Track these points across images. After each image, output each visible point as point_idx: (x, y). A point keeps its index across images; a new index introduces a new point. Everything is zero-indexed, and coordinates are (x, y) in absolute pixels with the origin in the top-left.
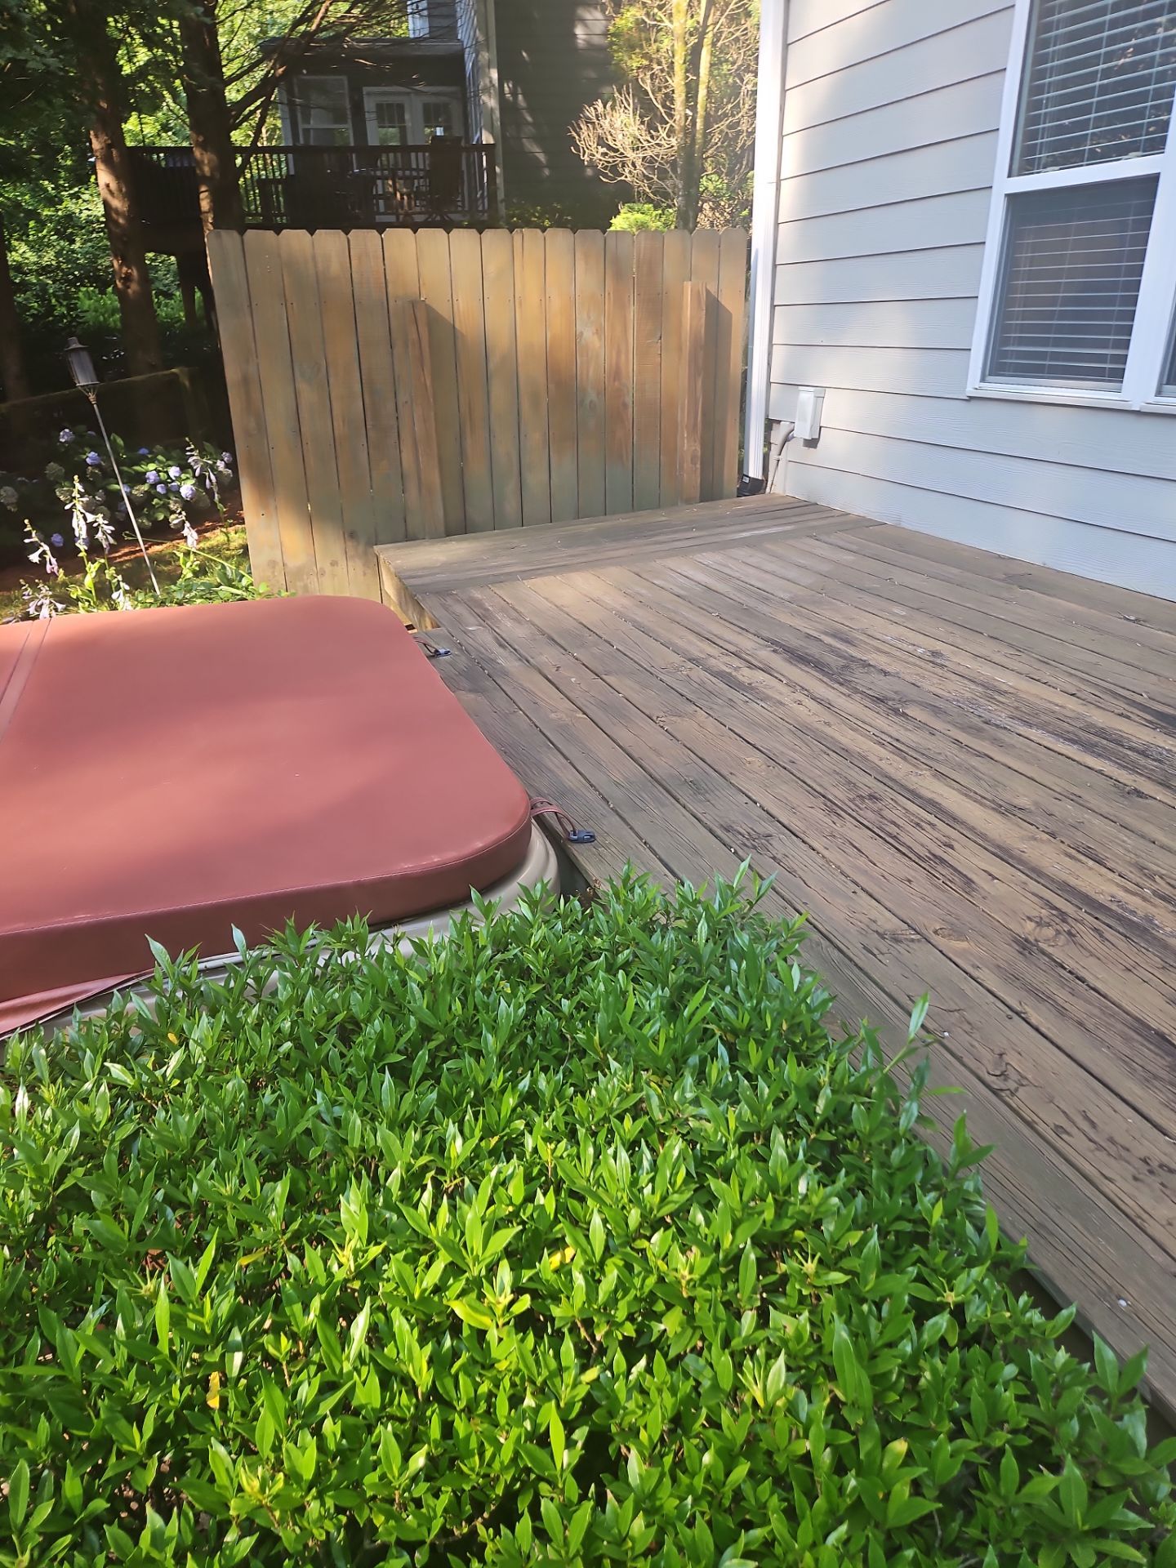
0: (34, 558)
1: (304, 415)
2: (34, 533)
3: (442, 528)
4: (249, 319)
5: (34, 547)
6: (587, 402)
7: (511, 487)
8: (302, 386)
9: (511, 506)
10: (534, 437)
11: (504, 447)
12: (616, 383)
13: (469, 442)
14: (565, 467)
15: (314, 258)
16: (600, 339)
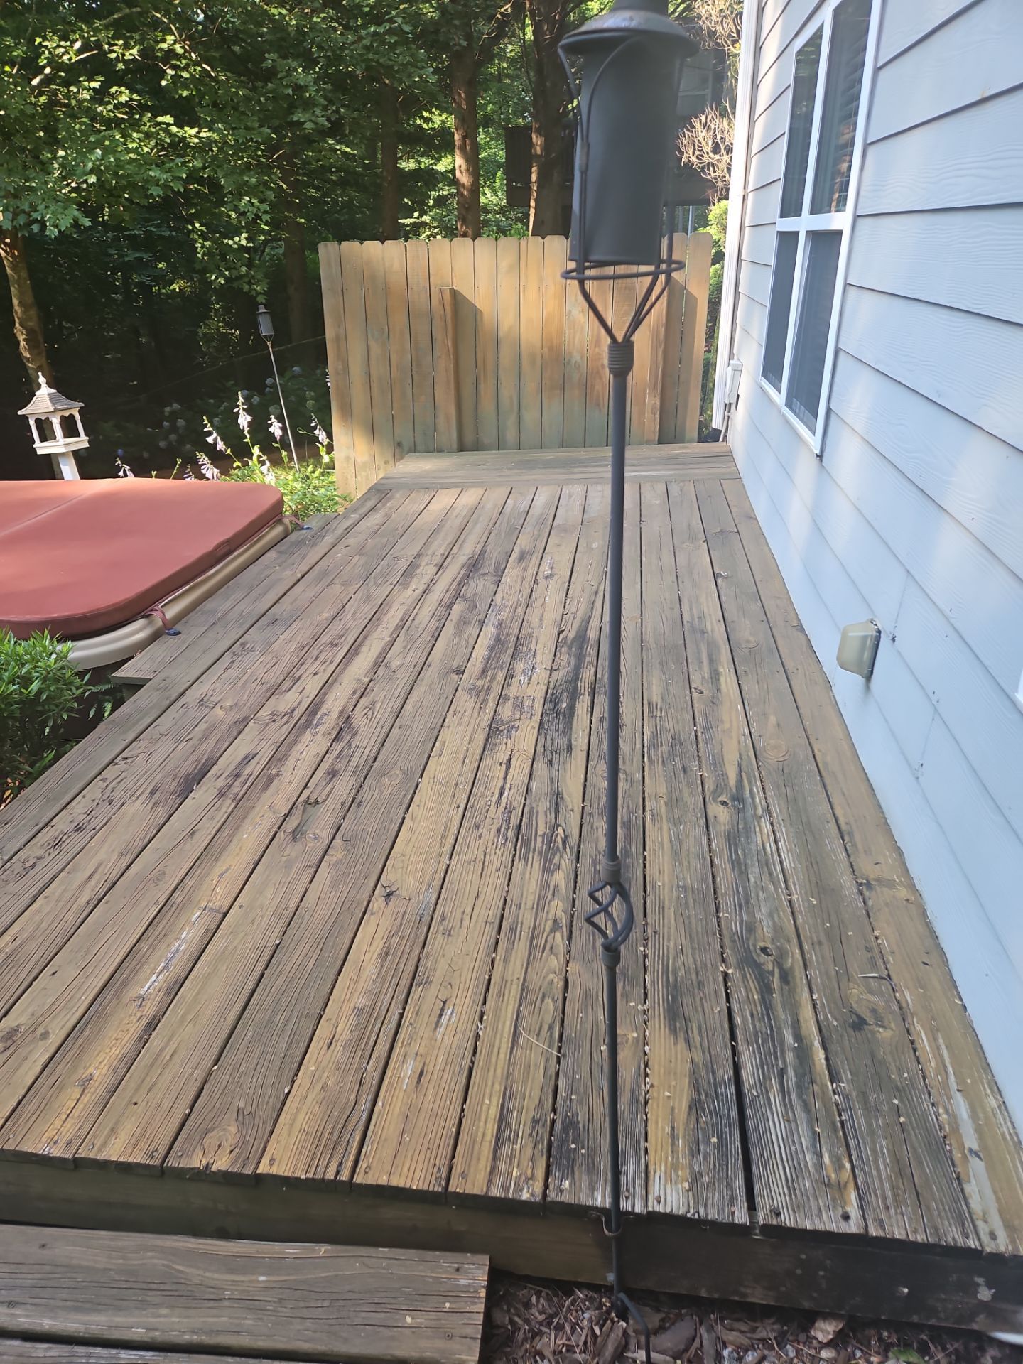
0: (210, 440)
1: (373, 362)
2: (209, 425)
3: (455, 446)
4: (341, 298)
5: (210, 434)
6: (573, 361)
7: (511, 422)
8: (372, 343)
9: (511, 435)
10: (530, 385)
11: (508, 392)
12: (597, 349)
13: (482, 387)
14: (553, 410)
15: (383, 259)
16: (584, 315)
